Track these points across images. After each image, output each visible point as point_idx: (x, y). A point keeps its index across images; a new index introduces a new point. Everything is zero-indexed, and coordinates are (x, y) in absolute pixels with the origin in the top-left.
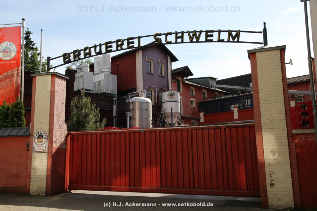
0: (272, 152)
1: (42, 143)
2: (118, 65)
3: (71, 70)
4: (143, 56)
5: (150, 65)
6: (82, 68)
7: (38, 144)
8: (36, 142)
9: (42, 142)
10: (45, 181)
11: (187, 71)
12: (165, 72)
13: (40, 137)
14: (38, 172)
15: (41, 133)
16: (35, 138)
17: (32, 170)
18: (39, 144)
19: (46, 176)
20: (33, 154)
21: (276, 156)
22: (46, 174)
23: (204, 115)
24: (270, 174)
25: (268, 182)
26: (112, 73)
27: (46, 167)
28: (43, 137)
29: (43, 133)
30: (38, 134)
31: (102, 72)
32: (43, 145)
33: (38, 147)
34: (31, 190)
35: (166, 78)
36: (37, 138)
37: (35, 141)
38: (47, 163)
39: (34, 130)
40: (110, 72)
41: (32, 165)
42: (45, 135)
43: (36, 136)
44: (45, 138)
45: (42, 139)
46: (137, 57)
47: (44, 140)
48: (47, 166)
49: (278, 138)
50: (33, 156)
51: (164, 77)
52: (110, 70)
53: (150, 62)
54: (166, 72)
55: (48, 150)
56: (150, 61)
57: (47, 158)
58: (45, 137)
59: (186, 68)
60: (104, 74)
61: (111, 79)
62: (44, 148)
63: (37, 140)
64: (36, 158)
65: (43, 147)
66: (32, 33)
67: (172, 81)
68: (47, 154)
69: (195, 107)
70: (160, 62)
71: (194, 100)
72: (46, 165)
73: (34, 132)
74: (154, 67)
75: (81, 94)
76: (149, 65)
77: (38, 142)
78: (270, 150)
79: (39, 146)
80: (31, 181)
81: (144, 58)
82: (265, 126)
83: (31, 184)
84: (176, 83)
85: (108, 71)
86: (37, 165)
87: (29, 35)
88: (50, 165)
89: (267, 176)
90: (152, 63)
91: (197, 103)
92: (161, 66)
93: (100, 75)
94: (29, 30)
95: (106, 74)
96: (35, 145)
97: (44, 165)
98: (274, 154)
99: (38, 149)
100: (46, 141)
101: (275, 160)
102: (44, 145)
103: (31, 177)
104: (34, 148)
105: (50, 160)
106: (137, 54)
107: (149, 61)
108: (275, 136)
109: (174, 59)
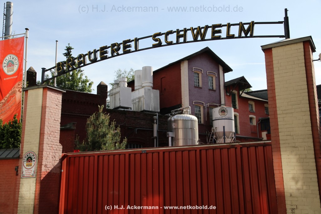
0: (293, 178)
1: (31, 167)
2: (162, 79)
3: (102, 85)
4: (188, 66)
5: (198, 77)
6: (119, 83)
7: (26, 167)
8: (25, 165)
9: (31, 165)
10: (32, 211)
11: (243, 83)
12: (216, 85)
13: (30, 159)
14: (25, 200)
15: (30, 155)
16: (24, 161)
17: (19, 198)
18: (28, 167)
19: (33, 206)
20: (21, 179)
21: (299, 185)
22: (33, 203)
23: (266, 134)
24: (293, 209)
26: (154, 88)
28: (32, 160)
29: (32, 154)
30: (28, 156)
31: (143, 87)
32: (31, 169)
33: (27, 172)
35: (218, 91)
36: (26, 160)
37: (23, 165)
38: (34, 190)
39: (24, 152)
40: (151, 86)
41: (20, 193)
42: (34, 157)
43: (25, 159)
44: (34, 161)
45: (31, 162)
46: (181, 69)
47: (33, 163)
48: (35, 194)
49: (301, 160)
50: (21, 182)
51: (215, 91)
52: (152, 85)
53: (198, 74)
54: (218, 84)
55: (37, 175)
56: (198, 72)
57: (35, 184)
58: (34, 159)
59: (243, 79)
60: (145, 90)
61: (152, 95)
62: (33, 173)
63: (26, 163)
64: (24, 184)
65: (31, 171)
66: (73, 48)
67: (226, 95)
68: (35, 179)
69: (255, 125)
70: (210, 73)
71: (254, 117)
72: (34, 192)
73: (24, 154)
74: (202, 79)
75: (99, 111)
76: (196, 77)
77: (27, 165)
78: (290, 176)
79: (28, 170)
81: (190, 69)
82: (284, 143)
84: (231, 97)
85: (150, 86)
86: (25, 193)
87: (70, 50)
88: (38, 192)
90: (200, 75)
91: (258, 121)
92: (212, 78)
93: (140, 90)
94: (70, 46)
95: (147, 89)
96: (24, 169)
97: (31, 192)
98: (297, 182)
99: (27, 174)
100: (35, 164)
101: (298, 189)
102: (33, 169)
103: (18, 206)
104: (23, 173)
105: (38, 187)
106: (181, 65)
107: (196, 73)
108: (298, 157)
109: (227, 69)
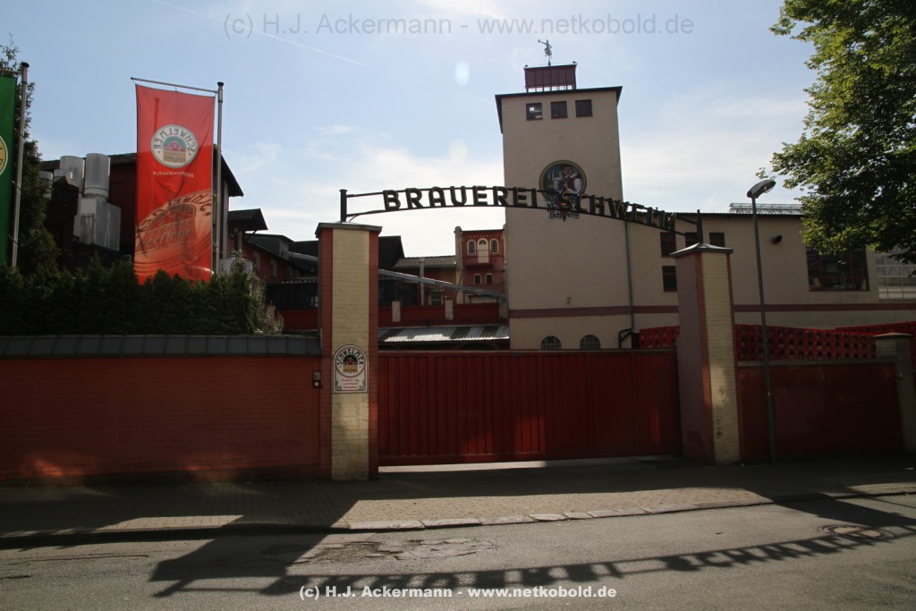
0: (720, 390)
7: (345, 374)
8: (341, 370)
10: (367, 451)
11: (257, 219)
13: (350, 360)
14: (348, 433)
16: (338, 362)
17: (333, 429)
18: (348, 374)
19: (367, 441)
20: (333, 396)
21: (725, 395)
22: (367, 437)
24: (718, 420)
25: (715, 431)
27: (367, 423)
28: (356, 360)
32: (357, 378)
33: (347, 382)
34: (333, 471)
36: (342, 361)
37: (337, 369)
38: (367, 414)
39: (333, 345)
40: (106, 198)
41: (333, 420)
42: (361, 356)
43: (340, 358)
44: (361, 363)
45: (355, 364)
47: (360, 367)
48: (369, 421)
49: (726, 372)
50: (334, 401)
52: (106, 194)
55: (369, 388)
57: (367, 405)
58: (361, 360)
61: (109, 216)
62: (361, 384)
63: (342, 365)
64: (343, 405)
65: (358, 381)
68: (367, 395)
72: (367, 418)
73: (334, 348)
77: (345, 371)
78: (718, 388)
79: (348, 379)
80: (334, 452)
83: (333, 458)
85: (104, 196)
86: (345, 419)
88: (375, 418)
89: (715, 422)
95: (99, 202)
97: (361, 418)
98: (722, 394)
99: (346, 386)
100: (364, 369)
101: (723, 401)
102: (361, 377)
103: (333, 443)
104: (336, 383)
105: (375, 409)
108: (723, 369)
